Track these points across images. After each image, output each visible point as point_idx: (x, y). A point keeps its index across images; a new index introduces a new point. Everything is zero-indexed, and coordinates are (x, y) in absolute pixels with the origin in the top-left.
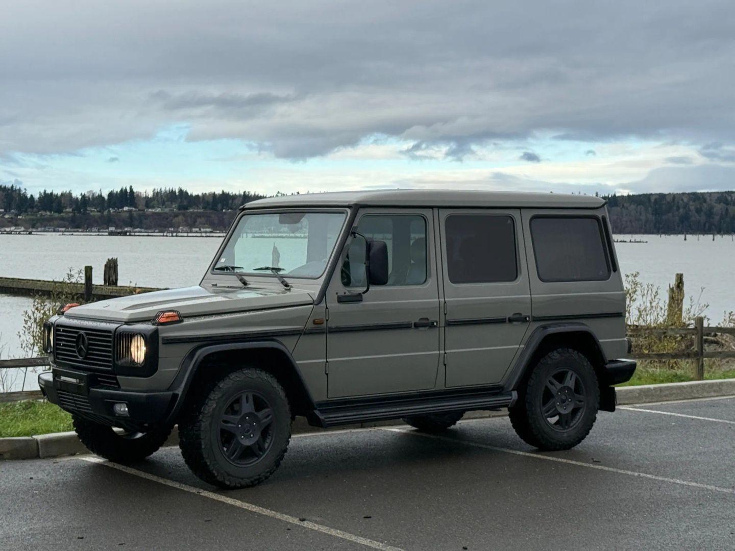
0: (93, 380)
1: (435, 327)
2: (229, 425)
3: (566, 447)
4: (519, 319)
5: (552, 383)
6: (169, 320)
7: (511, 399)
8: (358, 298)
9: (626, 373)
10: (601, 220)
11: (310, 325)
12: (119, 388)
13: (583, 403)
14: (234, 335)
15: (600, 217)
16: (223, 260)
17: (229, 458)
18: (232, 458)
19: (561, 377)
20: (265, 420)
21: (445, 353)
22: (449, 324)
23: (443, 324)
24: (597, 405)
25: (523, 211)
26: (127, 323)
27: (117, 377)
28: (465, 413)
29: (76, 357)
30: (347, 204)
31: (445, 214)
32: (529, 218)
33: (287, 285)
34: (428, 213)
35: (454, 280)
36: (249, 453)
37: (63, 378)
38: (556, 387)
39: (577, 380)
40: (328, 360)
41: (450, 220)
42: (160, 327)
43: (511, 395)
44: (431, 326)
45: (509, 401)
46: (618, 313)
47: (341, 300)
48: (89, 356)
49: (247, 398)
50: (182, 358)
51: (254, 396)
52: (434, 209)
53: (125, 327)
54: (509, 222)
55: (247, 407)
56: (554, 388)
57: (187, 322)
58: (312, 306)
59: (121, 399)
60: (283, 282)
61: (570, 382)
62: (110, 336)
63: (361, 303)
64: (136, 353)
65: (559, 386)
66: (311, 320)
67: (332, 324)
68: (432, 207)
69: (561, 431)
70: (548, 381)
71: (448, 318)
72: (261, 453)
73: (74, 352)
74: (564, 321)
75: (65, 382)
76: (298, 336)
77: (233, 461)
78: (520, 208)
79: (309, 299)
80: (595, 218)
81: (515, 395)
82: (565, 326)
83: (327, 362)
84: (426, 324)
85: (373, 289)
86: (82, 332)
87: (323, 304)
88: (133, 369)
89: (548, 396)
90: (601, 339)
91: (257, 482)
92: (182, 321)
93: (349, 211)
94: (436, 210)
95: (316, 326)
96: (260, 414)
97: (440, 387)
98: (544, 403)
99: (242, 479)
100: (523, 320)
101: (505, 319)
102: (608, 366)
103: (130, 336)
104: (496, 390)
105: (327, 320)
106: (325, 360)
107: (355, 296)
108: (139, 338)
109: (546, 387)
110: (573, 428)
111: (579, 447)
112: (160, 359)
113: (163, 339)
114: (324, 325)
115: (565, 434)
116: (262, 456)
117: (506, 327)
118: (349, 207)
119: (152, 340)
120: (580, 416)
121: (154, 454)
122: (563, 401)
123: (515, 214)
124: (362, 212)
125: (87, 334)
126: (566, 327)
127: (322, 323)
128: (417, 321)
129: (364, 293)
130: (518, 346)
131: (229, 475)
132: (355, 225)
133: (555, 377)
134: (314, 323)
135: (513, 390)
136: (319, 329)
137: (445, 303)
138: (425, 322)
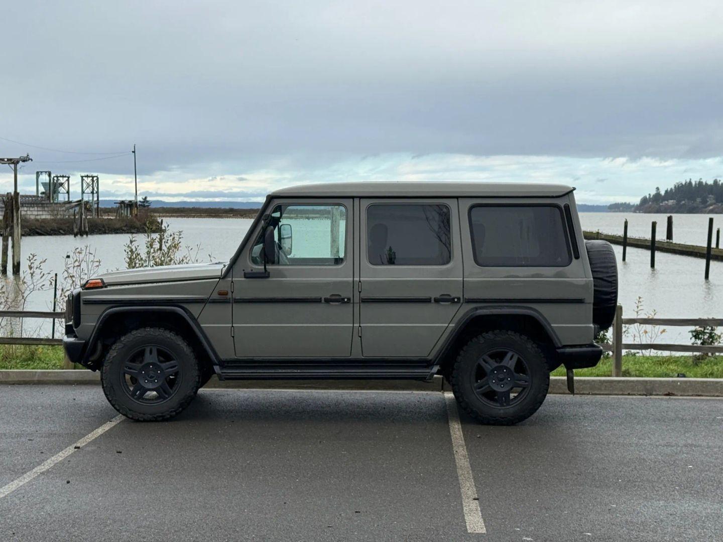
4: (448, 300)
5: (486, 362)
6: (94, 286)
8: (265, 275)
10: (563, 208)
11: (215, 296)
13: (527, 384)
15: (562, 206)
17: (133, 397)
20: (172, 369)
21: (360, 326)
22: (364, 301)
23: (357, 300)
25: (460, 200)
31: (365, 203)
32: (468, 207)
34: (347, 203)
38: (491, 366)
39: (518, 360)
40: (234, 325)
41: (369, 209)
42: (85, 291)
44: (342, 301)
45: (428, 374)
46: (581, 300)
47: (249, 276)
49: (151, 350)
50: (99, 315)
51: (158, 350)
52: (355, 199)
54: (444, 210)
55: (151, 358)
56: (489, 367)
58: (218, 280)
61: (510, 362)
63: (270, 279)
65: (496, 365)
66: (216, 292)
67: (238, 296)
68: (353, 197)
69: (497, 407)
70: (482, 360)
71: (363, 295)
72: (167, 396)
74: (505, 304)
76: (204, 304)
77: (136, 399)
78: (457, 197)
80: (557, 206)
81: (437, 368)
82: (500, 309)
83: (233, 327)
84: (336, 300)
87: (229, 279)
89: (481, 373)
90: (553, 324)
91: (161, 418)
94: (357, 201)
95: (221, 296)
96: (164, 365)
97: (358, 356)
99: (144, 414)
100: (452, 301)
101: (430, 299)
102: (561, 350)
104: (423, 363)
105: (232, 292)
106: (231, 325)
107: (262, 273)
109: (479, 365)
110: (512, 406)
112: (82, 316)
113: (85, 300)
114: (230, 296)
115: (502, 411)
116: (167, 398)
117: (432, 307)
120: (523, 395)
122: (501, 380)
123: (452, 204)
124: (274, 202)
126: (502, 310)
127: (228, 294)
128: (328, 296)
130: (446, 325)
131: (130, 410)
133: (490, 356)
134: (219, 293)
135: (436, 364)
136: (223, 299)
137: (360, 282)
138: (337, 297)
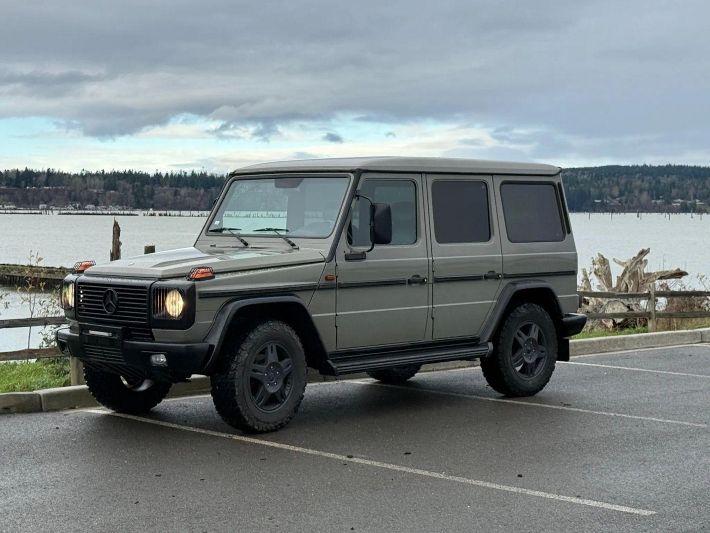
0: (127, 333)
1: (425, 283)
2: (257, 373)
3: (531, 393)
4: (492, 276)
5: (519, 335)
6: (203, 276)
7: (488, 350)
8: (362, 256)
9: (577, 326)
10: (557, 185)
11: (323, 282)
12: (153, 340)
13: (544, 353)
14: (261, 290)
15: (556, 183)
16: (217, 223)
17: (257, 404)
18: (260, 404)
19: (526, 330)
20: (286, 369)
21: (433, 307)
22: (437, 281)
23: (431, 281)
24: (556, 355)
25: (494, 176)
26: (160, 279)
27: (153, 330)
28: (421, 366)
29: (105, 312)
30: (349, 169)
31: (431, 179)
32: (500, 183)
33: (293, 245)
34: (417, 178)
35: (440, 240)
36: (273, 400)
37: (92, 332)
38: (523, 339)
39: (540, 333)
40: (338, 314)
41: (435, 184)
42: (196, 283)
43: (487, 346)
44: (422, 282)
45: (486, 351)
47: (348, 258)
48: (118, 311)
49: (272, 348)
50: (216, 311)
51: (277, 346)
52: (423, 174)
53: (159, 283)
54: (484, 187)
55: (272, 357)
56: (522, 340)
57: (218, 278)
58: (324, 263)
59: (158, 350)
60: (289, 242)
61: (534, 335)
62: (146, 291)
63: (365, 261)
64: (171, 307)
65: (526, 338)
66: (323, 277)
67: (341, 280)
68: (420, 173)
69: (527, 379)
70: (516, 333)
71: (437, 275)
72: (283, 400)
73: (102, 308)
74: (531, 278)
75: (93, 336)
76: (313, 292)
77: (261, 407)
78: (492, 174)
79: (320, 257)
80: (551, 184)
81: (490, 345)
82: (530, 283)
83: (337, 315)
84: (417, 281)
85: (377, 247)
86: (110, 289)
87: (333, 262)
88: (169, 323)
89: (516, 346)
90: (559, 295)
91: (279, 426)
92: (213, 277)
93: (352, 176)
94: (424, 176)
95: (327, 282)
96: (283, 364)
97: (428, 339)
98: (514, 354)
99: (268, 423)
100: (497, 277)
101: (482, 276)
102: (565, 319)
103: (165, 291)
104: (473, 342)
105: (337, 277)
106: (334, 314)
107: (358, 254)
108: (175, 292)
109: (515, 339)
110: (537, 375)
111: (540, 394)
112: (196, 313)
113: (199, 293)
114: (335, 281)
115: (530, 381)
116: (283, 403)
117: (482, 284)
118: (352, 172)
119: (189, 295)
120: (542, 365)
121: (158, 405)
122: (529, 352)
123: (488, 179)
124: (364, 177)
125: (116, 290)
126: (532, 284)
127: (333, 280)
128: (410, 277)
129: (369, 251)
130: (492, 301)
131: (258, 420)
132: (359, 188)
133: (522, 329)
134: (327, 279)
135: (489, 341)
136: (330, 285)
137: (433, 261)
138: (417, 278)
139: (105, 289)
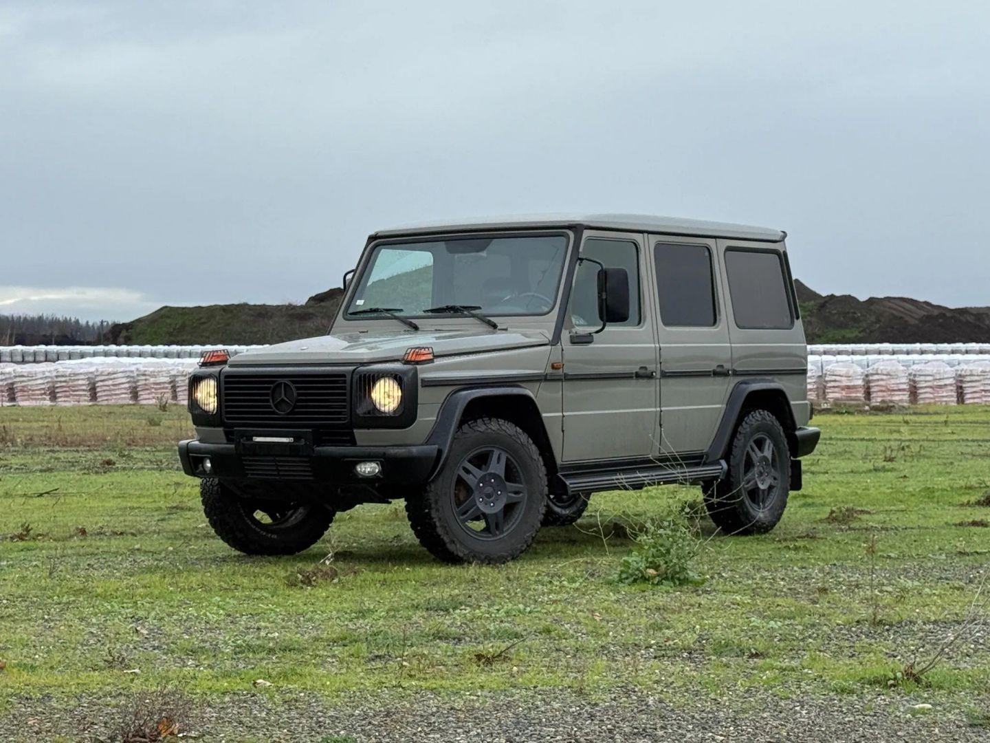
1: (653, 378)
4: (720, 373)
5: (753, 450)
6: (424, 358)
7: (722, 469)
8: (588, 339)
10: (782, 254)
11: (549, 370)
12: (355, 444)
13: (776, 480)
14: (489, 379)
15: (781, 251)
16: (360, 302)
19: (760, 444)
21: (661, 411)
22: (665, 375)
23: (659, 375)
24: (789, 483)
25: (718, 241)
27: (355, 431)
29: (273, 413)
31: (654, 239)
32: (724, 250)
33: (494, 326)
34: (639, 239)
35: (666, 321)
37: (258, 439)
38: (756, 455)
39: (773, 451)
40: (564, 414)
41: (659, 246)
42: (418, 367)
43: (721, 464)
45: (720, 471)
46: (802, 370)
47: (573, 341)
48: (297, 410)
50: (440, 405)
52: (644, 235)
53: (363, 368)
54: (707, 253)
57: (438, 362)
58: (548, 347)
59: (367, 457)
60: (487, 322)
61: (768, 452)
62: (344, 380)
63: (591, 346)
64: (382, 399)
65: (759, 454)
66: (550, 365)
67: (568, 370)
68: (642, 232)
70: (749, 447)
71: (664, 367)
73: (269, 407)
75: (261, 443)
78: (716, 237)
79: (542, 339)
80: (777, 254)
81: (724, 463)
83: (563, 416)
84: (643, 375)
85: (608, 327)
86: (283, 380)
87: (559, 345)
89: (749, 464)
90: (792, 400)
92: (433, 361)
93: (571, 233)
94: (646, 235)
95: (554, 371)
97: (656, 453)
98: (746, 472)
100: (726, 374)
101: (710, 372)
102: (797, 433)
103: (373, 378)
104: (701, 459)
105: (563, 365)
106: (561, 414)
107: (584, 337)
108: (387, 379)
109: (748, 454)
110: (768, 507)
112: (420, 406)
113: (423, 380)
114: (561, 371)
115: (761, 514)
117: (711, 382)
118: (569, 228)
119: (408, 383)
120: (774, 496)
122: (761, 474)
123: (712, 244)
124: (586, 234)
125: (294, 382)
126: (762, 384)
127: (559, 368)
128: (637, 370)
129: (597, 332)
130: (721, 406)
132: (581, 249)
134: (553, 367)
135: (721, 458)
136: (556, 375)
137: (660, 349)
138: (645, 371)
139: (274, 382)
